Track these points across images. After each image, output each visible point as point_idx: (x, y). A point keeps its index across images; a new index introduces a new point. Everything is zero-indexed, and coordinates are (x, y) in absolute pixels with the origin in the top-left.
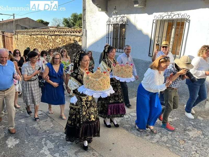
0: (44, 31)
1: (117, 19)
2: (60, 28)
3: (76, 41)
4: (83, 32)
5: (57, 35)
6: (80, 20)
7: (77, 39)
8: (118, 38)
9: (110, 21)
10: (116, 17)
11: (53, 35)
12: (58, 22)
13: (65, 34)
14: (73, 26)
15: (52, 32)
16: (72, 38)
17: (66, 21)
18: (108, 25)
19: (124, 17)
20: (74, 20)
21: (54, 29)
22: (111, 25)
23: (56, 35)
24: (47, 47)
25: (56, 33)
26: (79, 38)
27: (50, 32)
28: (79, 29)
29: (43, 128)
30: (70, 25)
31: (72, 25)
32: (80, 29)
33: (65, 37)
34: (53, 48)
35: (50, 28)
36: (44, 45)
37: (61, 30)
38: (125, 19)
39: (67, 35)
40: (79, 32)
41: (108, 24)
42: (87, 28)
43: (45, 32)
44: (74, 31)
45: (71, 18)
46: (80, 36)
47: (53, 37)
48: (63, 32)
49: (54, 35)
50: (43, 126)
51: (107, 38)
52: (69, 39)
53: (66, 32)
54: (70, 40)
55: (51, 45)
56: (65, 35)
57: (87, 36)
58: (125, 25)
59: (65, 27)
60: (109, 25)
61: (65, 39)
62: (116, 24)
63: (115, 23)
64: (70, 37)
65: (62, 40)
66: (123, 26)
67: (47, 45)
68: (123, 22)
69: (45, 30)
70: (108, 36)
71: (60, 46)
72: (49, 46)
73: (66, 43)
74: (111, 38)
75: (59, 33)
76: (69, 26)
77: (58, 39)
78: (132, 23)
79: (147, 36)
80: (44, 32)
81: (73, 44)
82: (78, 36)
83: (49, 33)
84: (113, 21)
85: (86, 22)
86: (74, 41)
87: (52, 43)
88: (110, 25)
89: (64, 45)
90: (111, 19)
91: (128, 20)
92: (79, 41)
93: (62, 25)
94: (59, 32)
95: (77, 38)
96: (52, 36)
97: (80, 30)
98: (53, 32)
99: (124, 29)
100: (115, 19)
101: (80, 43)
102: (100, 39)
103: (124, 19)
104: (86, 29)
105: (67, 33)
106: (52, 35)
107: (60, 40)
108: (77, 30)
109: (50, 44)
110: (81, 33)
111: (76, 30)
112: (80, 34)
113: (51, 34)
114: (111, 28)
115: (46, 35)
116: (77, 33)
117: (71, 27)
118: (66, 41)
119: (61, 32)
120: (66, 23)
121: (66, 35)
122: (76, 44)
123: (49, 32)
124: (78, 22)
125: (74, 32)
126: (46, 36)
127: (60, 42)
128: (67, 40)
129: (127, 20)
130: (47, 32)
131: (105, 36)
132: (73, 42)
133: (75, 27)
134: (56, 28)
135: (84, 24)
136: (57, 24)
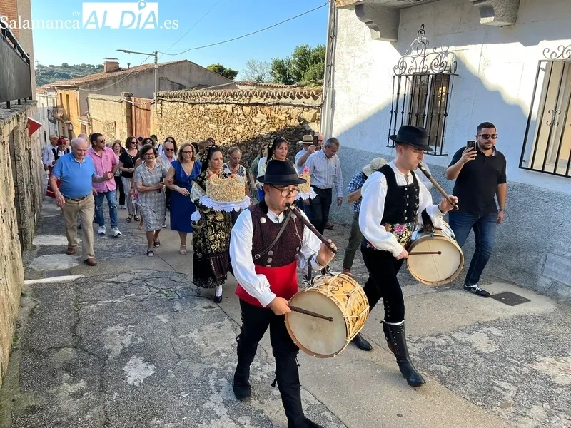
0: (225, 93)
1: (426, 60)
2: (263, 85)
3: (305, 121)
4: (326, 97)
5: (257, 104)
6: (317, 63)
7: (308, 115)
8: (426, 113)
9: (403, 67)
10: (423, 53)
11: (246, 105)
12: (258, 69)
13: (276, 101)
14: (299, 80)
15: (246, 96)
16: (295, 112)
17: (280, 66)
18: (397, 78)
19: (446, 53)
20: (299, 65)
21: (251, 88)
22: (407, 76)
23: (253, 104)
24: (231, 135)
25: (254, 100)
26: (312, 112)
27: (241, 96)
28: (313, 89)
29: (213, 343)
30: (290, 78)
31: (293, 78)
32: (318, 88)
33: (277, 110)
34: (245, 138)
35: (238, 86)
36: (223, 129)
37: (268, 90)
38: (449, 60)
39: (283, 104)
40: (315, 98)
41: (398, 73)
42: (338, 86)
43: (228, 96)
44: (301, 93)
45: (293, 59)
46: (315, 108)
47: (247, 109)
48: (273, 97)
49: (249, 104)
50: (212, 339)
51: (392, 112)
52: (286, 114)
53: (279, 97)
54: (290, 117)
55: (241, 131)
56: (277, 104)
57: (337, 107)
58: (449, 76)
59: (276, 82)
60: (400, 76)
61: (276, 116)
62: (421, 75)
63: (418, 71)
64: (289, 111)
65: (267, 118)
66: (442, 79)
67: (229, 131)
68: (441, 69)
69: (227, 91)
70: (394, 108)
71: (263, 133)
72: (235, 132)
73: (277, 127)
74: (403, 113)
75: (263, 99)
76: (287, 81)
77: (259, 115)
78: (474, 74)
79: (517, 108)
80: (225, 97)
81: (297, 128)
82: (312, 107)
83: (238, 98)
84: (414, 65)
85: (334, 70)
86: (299, 121)
87: (243, 126)
88: (403, 78)
89: (273, 130)
90: (408, 60)
91: (458, 62)
92: (313, 121)
93: (268, 79)
94: (261, 96)
95: (308, 111)
96: (244, 107)
97: (318, 92)
98: (248, 97)
99: (444, 88)
100: (419, 59)
101: (314, 127)
102: (371, 114)
103: (446, 59)
104: (335, 89)
105: (283, 100)
106: (243, 105)
107: (264, 117)
108: (309, 91)
109: (238, 128)
110: (320, 98)
111: (305, 90)
112: (318, 102)
113: (242, 102)
114: (406, 86)
115: (229, 103)
116: (308, 98)
117: (291, 83)
118: (277, 120)
119: (267, 96)
120: (280, 72)
121: (278, 104)
122: (304, 128)
123: (237, 96)
124: (311, 70)
125: (300, 97)
126: (229, 108)
127: (262, 124)
128: (280, 117)
129: (456, 62)
130: (232, 96)
131: (385, 108)
132: (295, 123)
133: (303, 82)
134: (254, 85)
135: (329, 75)
136: (256, 75)
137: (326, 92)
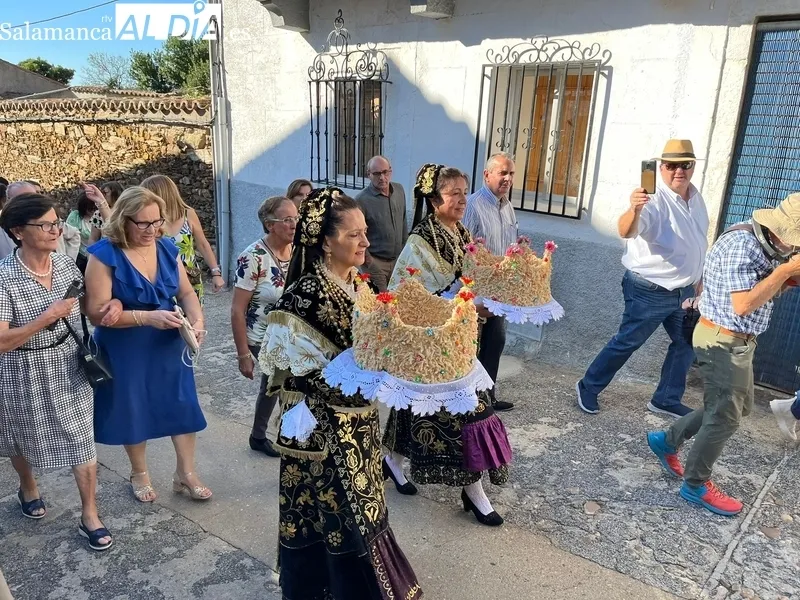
0: (50, 105)
1: (350, 59)
2: (120, 92)
3: (189, 147)
4: (216, 112)
5: (108, 122)
6: (204, 61)
7: (193, 138)
8: (357, 135)
9: (320, 69)
10: (344, 50)
11: (88, 123)
12: (110, 68)
13: (139, 116)
14: (177, 86)
15: (86, 109)
16: (172, 133)
17: (145, 64)
18: (314, 84)
19: (374, 52)
20: (177, 63)
21: (96, 96)
22: (327, 82)
23: (102, 122)
24: (67, 171)
25: (101, 115)
26: (199, 133)
27: (77, 108)
28: (197, 98)
29: (59, 501)
30: (163, 83)
31: (170, 83)
32: (203, 98)
33: (141, 130)
34: (93, 175)
35: (77, 94)
36: (53, 163)
37: (123, 101)
38: (378, 61)
39: (150, 122)
40: (201, 112)
41: (315, 78)
42: (233, 94)
43: (55, 109)
44: (178, 105)
45: (165, 53)
46: (202, 128)
47: (91, 130)
48: (132, 110)
49: (94, 122)
50: (58, 494)
51: (312, 133)
52: (159, 137)
53: (143, 111)
54: (164, 142)
55: (85, 164)
56: (140, 122)
57: (235, 123)
58: (380, 83)
59: (142, 89)
60: (318, 82)
61: (142, 139)
62: (345, 81)
63: (340, 75)
64: (162, 132)
65: (127, 144)
66: (372, 87)
67: (64, 165)
68: (370, 73)
69: (54, 101)
70: (314, 127)
71: (123, 167)
72: (75, 167)
73: (146, 156)
74: (326, 134)
75: (116, 114)
76: (160, 87)
77: (112, 139)
78: (407, 78)
79: (462, 126)
80: (51, 111)
81: (177, 159)
82: (197, 127)
83: (74, 112)
84: (334, 66)
85: (224, 70)
86: (180, 148)
87: (87, 156)
88: (323, 85)
89: (139, 161)
90: (326, 59)
91: (390, 65)
92: (202, 146)
93: (127, 83)
94: (113, 109)
95: (191, 132)
96: (85, 127)
97: (203, 103)
98: (90, 110)
99: (377, 101)
100: (341, 59)
101: (204, 156)
102: (284, 136)
103: (374, 60)
104: (229, 99)
105: (150, 115)
106: (84, 123)
107: (122, 141)
108: (190, 102)
109: (79, 160)
110: (208, 113)
111: (184, 100)
112: (205, 119)
113: (81, 119)
114: (328, 96)
115: (59, 121)
116: (189, 112)
117: (166, 90)
118: (145, 147)
119: (122, 109)
120: (146, 72)
121: (143, 122)
122: (188, 157)
123: (70, 109)
124: (196, 72)
125: (177, 112)
126: (60, 128)
127: (120, 153)
128: (149, 142)
129: (387, 65)
130: (62, 109)
131: (303, 127)
132: (174, 150)
133: (187, 88)
134: (104, 92)
135: (217, 79)
136: (107, 77)
137: (216, 104)
